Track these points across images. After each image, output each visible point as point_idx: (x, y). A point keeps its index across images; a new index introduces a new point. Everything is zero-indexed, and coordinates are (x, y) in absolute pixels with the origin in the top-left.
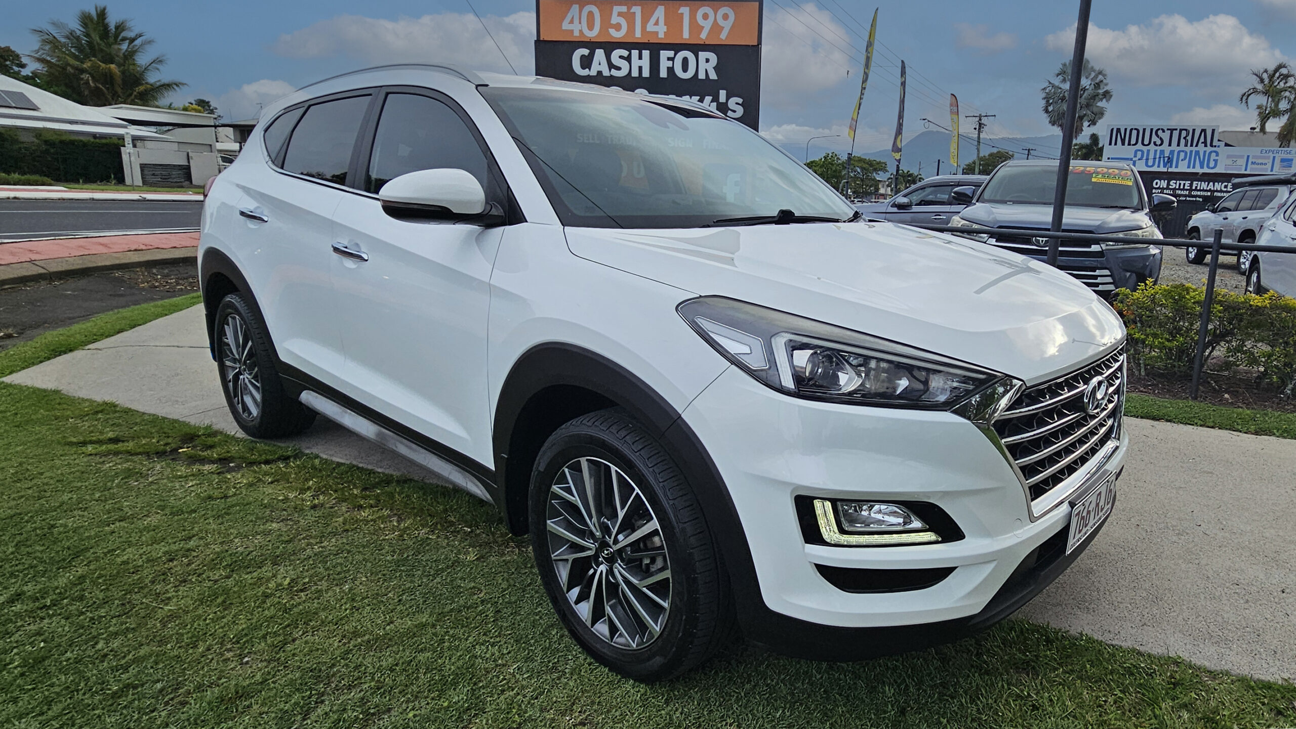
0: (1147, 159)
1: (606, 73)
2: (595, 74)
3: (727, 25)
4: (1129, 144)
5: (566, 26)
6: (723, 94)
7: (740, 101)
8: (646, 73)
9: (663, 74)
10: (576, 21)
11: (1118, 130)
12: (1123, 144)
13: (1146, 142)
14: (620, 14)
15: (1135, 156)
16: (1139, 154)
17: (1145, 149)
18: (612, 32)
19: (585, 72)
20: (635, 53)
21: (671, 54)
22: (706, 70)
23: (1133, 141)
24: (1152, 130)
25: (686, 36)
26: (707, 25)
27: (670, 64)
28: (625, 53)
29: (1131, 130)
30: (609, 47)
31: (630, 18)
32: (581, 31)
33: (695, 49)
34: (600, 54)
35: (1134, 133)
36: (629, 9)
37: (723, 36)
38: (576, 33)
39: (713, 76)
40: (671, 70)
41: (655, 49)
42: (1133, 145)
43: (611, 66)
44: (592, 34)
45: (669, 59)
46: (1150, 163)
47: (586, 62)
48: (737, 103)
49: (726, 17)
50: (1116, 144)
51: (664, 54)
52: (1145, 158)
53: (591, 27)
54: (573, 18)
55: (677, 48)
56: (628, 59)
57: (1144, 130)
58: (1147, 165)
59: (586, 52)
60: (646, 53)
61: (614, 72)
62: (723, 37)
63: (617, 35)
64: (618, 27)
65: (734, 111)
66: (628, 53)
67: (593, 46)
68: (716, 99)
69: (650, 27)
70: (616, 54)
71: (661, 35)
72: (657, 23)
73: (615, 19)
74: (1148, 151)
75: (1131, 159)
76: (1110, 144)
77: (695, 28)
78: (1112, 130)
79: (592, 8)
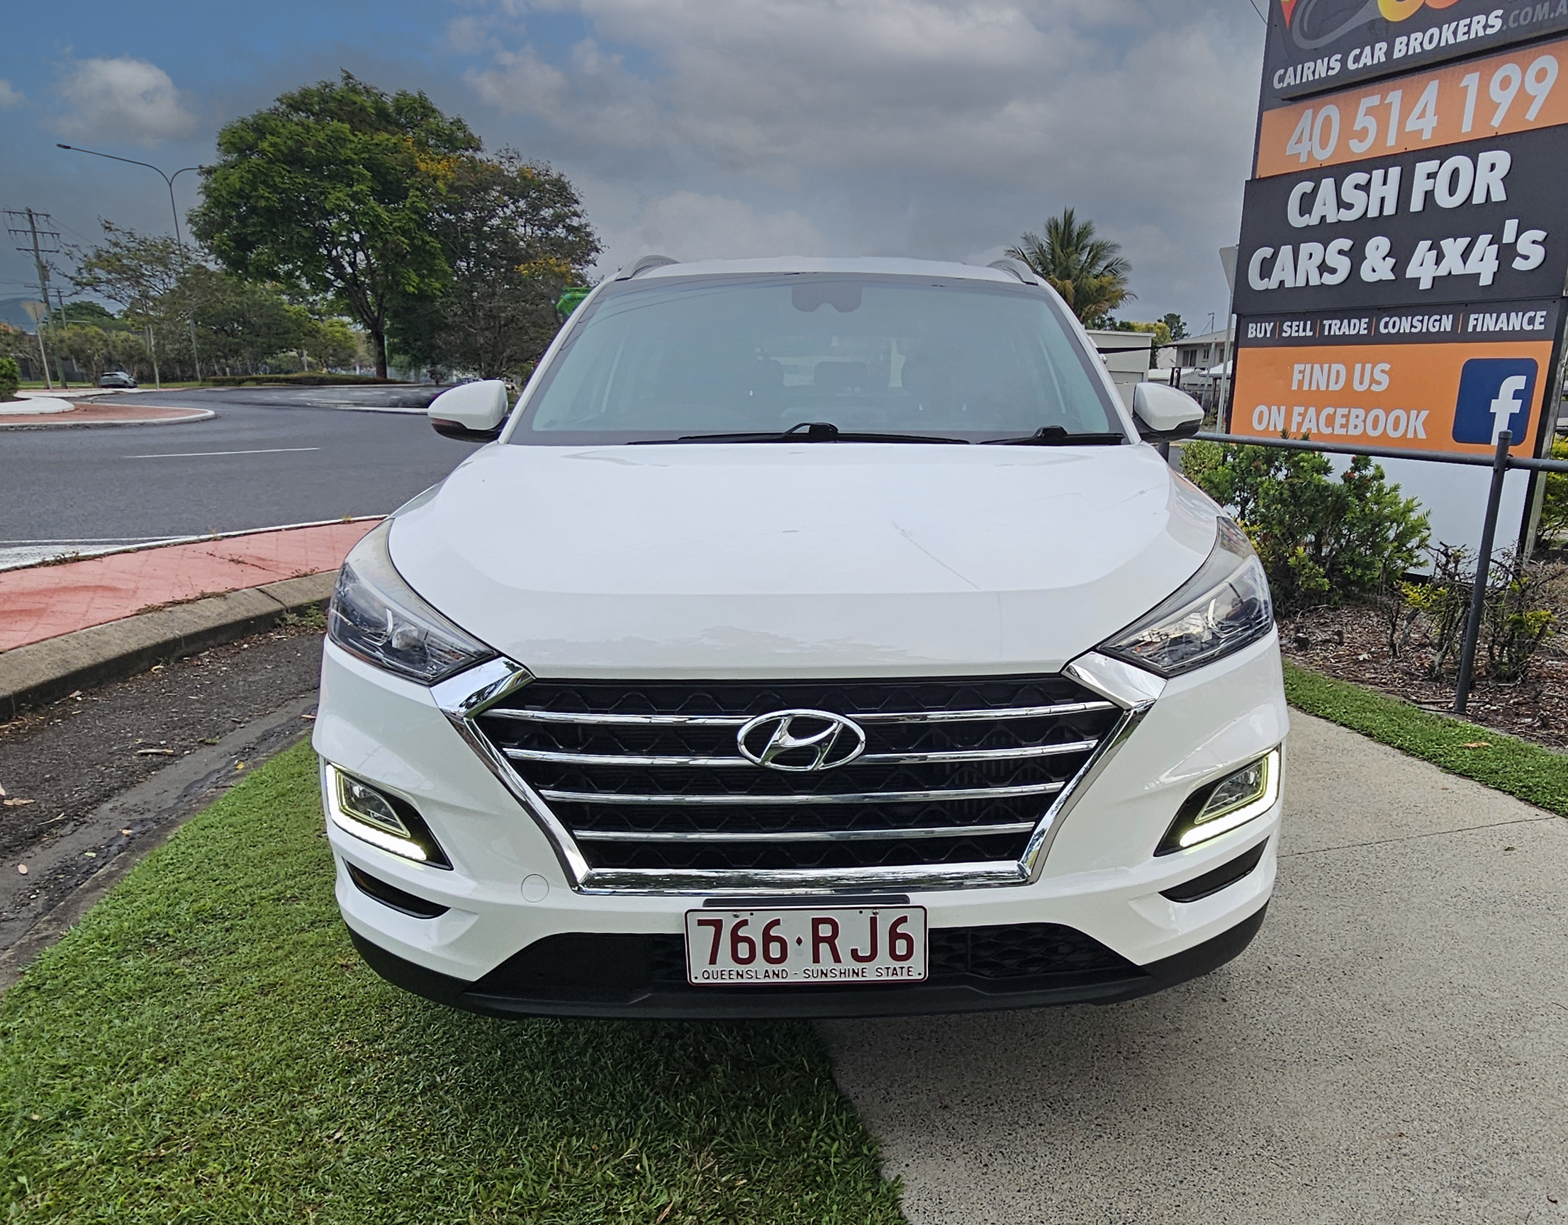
1: (1330, 217)
2: (1315, 221)
3: (1542, 91)
5: (1292, 148)
6: (1511, 226)
7: (1541, 235)
8: (1389, 208)
10: (1306, 134)
14: (1369, 110)
18: (1352, 144)
19: (1302, 221)
20: (1376, 175)
21: (1434, 165)
22: (1488, 185)
25: (1466, 127)
26: (1506, 99)
28: (1365, 178)
30: (1341, 173)
31: (1381, 114)
32: (1309, 153)
34: (1328, 186)
36: (1383, 99)
37: (1531, 115)
38: (1303, 159)
39: (1499, 195)
40: (1429, 195)
41: (1409, 161)
43: (1342, 204)
44: (1324, 155)
45: (1429, 175)
47: (1306, 203)
48: (1534, 242)
49: (1541, 75)
51: (1422, 168)
53: (1324, 142)
54: (1302, 131)
56: (1366, 188)
60: (1394, 172)
61: (1342, 215)
62: (1531, 118)
63: (1359, 149)
64: (1363, 134)
65: (1527, 257)
66: (1367, 176)
67: (1320, 174)
68: (1497, 238)
69: (1412, 124)
70: (1352, 181)
71: (1427, 135)
72: (1422, 115)
73: (1360, 121)
77: (1485, 109)
79: (1331, 110)
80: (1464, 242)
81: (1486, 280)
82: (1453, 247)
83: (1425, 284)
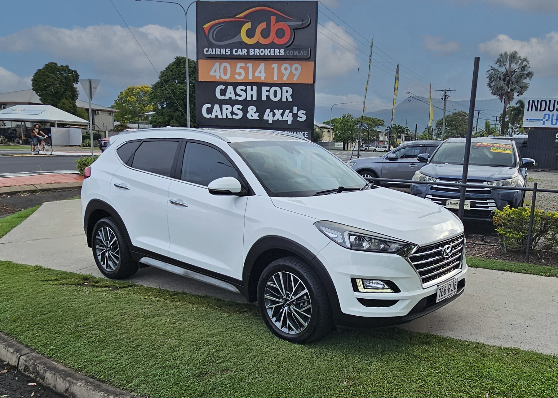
0: (552, 120)
1: (234, 98)
2: (228, 99)
3: (297, 73)
4: (540, 110)
5: (212, 73)
6: (295, 109)
7: (304, 112)
8: (255, 98)
9: (264, 98)
10: (218, 70)
11: (533, 101)
12: (536, 110)
13: (551, 109)
14: (241, 68)
15: (544, 118)
16: (547, 116)
17: (551, 113)
18: (237, 76)
19: (222, 98)
20: (249, 88)
21: (268, 88)
22: (286, 96)
23: (543, 109)
24: (555, 101)
25: (276, 79)
26: (287, 73)
27: (267, 93)
28: (244, 88)
29: (542, 101)
30: (235, 85)
31: (246, 69)
32: (220, 76)
33: (281, 85)
34: (230, 88)
35: (544, 103)
36: (246, 64)
38: (218, 77)
39: (290, 99)
40: (268, 96)
41: (260, 86)
42: (543, 111)
43: (236, 94)
44: (226, 78)
45: (267, 91)
46: (554, 122)
47: (223, 93)
48: (302, 114)
49: (296, 69)
50: (532, 110)
51: (264, 89)
52: (550, 119)
53: (225, 74)
54: (216, 70)
55: (271, 85)
56: (245, 91)
57: (550, 101)
58: (552, 124)
59: (223, 87)
60: (255, 88)
61: (238, 98)
62: (295, 80)
63: (239, 78)
64: (240, 74)
65: (301, 118)
66: (245, 88)
67: (226, 84)
68: (291, 111)
69: (257, 74)
70: (239, 88)
71: (263, 78)
72: (260, 72)
73: (238, 70)
74: (553, 115)
75: (542, 120)
76: (528, 110)
77: (281, 75)
78: (529, 101)
79: (226, 64)
80: (281, 111)
81: (290, 122)
82: (278, 112)
83: (270, 122)
